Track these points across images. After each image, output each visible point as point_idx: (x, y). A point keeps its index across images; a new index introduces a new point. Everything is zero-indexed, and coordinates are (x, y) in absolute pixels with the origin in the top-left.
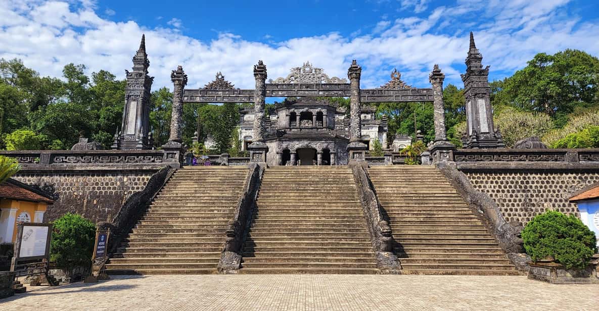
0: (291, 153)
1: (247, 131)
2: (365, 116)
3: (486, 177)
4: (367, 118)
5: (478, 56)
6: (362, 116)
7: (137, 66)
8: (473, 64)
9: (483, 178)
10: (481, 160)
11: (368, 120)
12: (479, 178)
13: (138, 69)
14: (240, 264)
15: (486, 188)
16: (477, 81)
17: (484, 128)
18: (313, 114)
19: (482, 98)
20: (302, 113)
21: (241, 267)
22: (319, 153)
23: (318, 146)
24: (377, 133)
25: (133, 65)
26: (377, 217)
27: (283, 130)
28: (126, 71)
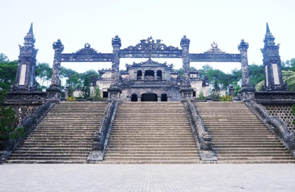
0: (139, 97)
1: (104, 85)
2: (193, 76)
3: (277, 109)
4: (194, 77)
5: (271, 37)
6: (191, 75)
7: (27, 42)
8: (269, 42)
9: (275, 110)
10: (274, 99)
11: (195, 78)
12: (272, 109)
13: (28, 44)
14: (103, 158)
15: (277, 115)
16: (271, 53)
17: (277, 81)
18: (155, 72)
19: (275, 63)
20: (146, 71)
21: (104, 159)
22: (158, 97)
23: (159, 93)
24: (201, 87)
25: (24, 42)
26: (201, 130)
27: (132, 82)
28: (19, 45)
